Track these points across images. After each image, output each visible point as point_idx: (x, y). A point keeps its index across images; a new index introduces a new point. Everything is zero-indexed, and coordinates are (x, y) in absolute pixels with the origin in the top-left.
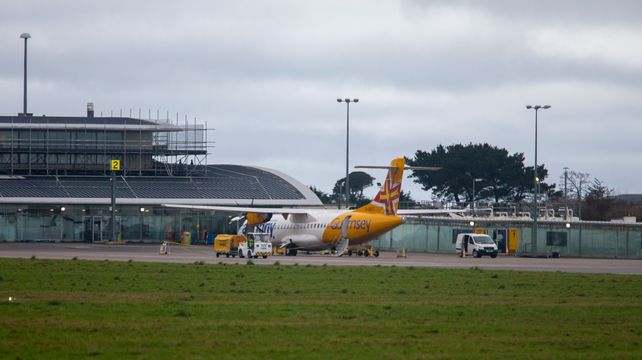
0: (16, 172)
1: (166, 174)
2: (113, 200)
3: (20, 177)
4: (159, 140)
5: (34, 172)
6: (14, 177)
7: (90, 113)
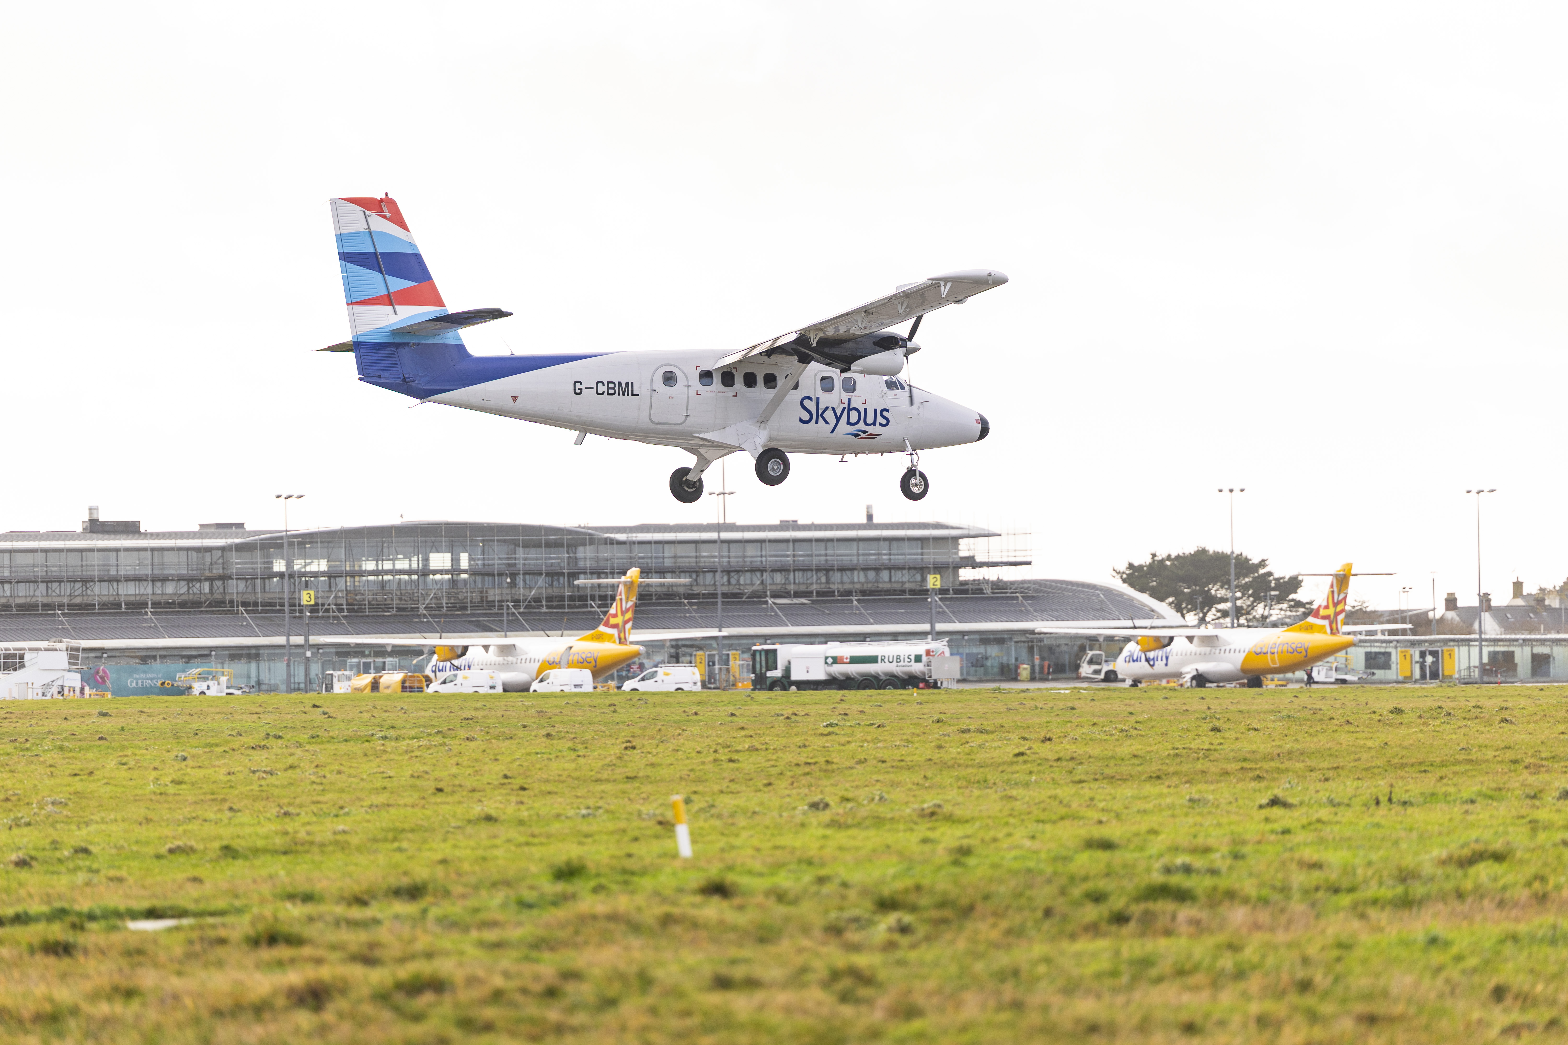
0: (797, 595)
1: (981, 591)
2: (932, 627)
3: (804, 601)
4: (965, 548)
5: (819, 594)
6: (796, 601)
7: (870, 517)
